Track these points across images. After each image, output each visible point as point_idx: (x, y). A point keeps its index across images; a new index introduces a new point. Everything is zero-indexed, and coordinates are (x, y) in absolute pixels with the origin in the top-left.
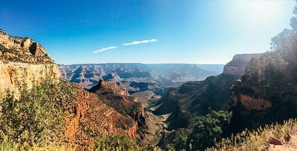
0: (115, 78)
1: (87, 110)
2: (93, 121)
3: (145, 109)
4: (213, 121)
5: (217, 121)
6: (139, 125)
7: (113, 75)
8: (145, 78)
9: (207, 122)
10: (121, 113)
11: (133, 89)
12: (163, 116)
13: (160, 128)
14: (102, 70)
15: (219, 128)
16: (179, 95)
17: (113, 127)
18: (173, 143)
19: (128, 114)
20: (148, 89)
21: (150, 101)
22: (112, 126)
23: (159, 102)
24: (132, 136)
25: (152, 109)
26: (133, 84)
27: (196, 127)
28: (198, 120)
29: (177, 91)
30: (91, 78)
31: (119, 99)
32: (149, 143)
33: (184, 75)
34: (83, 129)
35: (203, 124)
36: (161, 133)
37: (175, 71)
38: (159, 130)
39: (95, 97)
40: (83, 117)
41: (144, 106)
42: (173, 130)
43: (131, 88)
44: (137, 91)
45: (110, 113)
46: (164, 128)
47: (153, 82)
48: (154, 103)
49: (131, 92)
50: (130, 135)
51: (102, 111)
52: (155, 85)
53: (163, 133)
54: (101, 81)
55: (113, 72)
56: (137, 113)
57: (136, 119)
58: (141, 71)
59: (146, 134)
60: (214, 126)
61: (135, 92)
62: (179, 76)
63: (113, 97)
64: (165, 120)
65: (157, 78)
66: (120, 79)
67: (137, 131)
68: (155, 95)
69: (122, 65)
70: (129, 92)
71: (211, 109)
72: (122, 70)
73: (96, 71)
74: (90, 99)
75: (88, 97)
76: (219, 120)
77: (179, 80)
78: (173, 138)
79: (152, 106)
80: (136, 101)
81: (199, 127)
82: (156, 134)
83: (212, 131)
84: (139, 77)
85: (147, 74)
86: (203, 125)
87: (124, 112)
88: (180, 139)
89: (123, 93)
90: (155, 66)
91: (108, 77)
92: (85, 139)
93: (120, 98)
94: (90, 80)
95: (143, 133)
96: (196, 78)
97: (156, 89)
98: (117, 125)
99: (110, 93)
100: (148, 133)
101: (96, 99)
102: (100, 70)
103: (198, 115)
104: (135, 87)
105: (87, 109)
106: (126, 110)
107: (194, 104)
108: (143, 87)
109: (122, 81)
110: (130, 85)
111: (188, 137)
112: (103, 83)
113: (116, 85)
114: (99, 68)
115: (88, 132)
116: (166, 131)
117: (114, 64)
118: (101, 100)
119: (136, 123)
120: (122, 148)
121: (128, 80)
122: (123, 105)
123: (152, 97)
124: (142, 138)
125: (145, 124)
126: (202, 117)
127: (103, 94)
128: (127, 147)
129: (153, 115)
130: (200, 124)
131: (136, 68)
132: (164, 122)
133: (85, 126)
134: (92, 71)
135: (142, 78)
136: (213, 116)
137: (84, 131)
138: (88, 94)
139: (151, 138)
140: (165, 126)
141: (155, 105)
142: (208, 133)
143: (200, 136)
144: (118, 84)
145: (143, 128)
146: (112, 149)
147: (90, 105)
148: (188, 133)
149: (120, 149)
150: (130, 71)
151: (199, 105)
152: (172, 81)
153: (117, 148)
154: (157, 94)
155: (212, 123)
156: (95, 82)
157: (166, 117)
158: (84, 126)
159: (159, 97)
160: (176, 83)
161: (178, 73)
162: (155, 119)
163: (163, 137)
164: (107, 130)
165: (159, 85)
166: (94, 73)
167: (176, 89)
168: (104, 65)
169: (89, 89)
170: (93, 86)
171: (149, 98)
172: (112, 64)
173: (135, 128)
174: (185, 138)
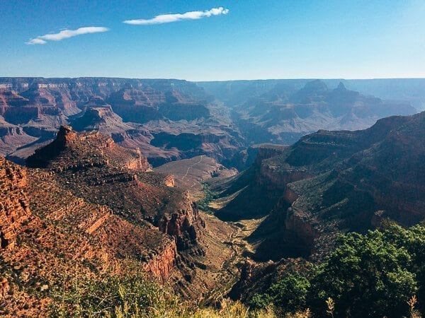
0: (109, 121)
1: (24, 224)
2: (48, 249)
3: (195, 205)
4: (390, 252)
5: (405, 253)
6: (181, 246)
7: (101, 112)
8: (194, 123)
9: (369, 252)
10: (131, 218)
11: (160, 152)
12: (242, 222)
13: (236, 255)
14: (65, 99)
15: (409, 276)
16: (289, 168)
17: (110, 259)
18: (270, 292)
19: (149, 220)
20: (202, 153)
21: (208, 183)
22: (105, 257)
23: (234, 186)
24: (163, 275)
25: (214, 205)
26: (161, 139)
27: (335, 260)
28: (341, 242)
29: (282, 157)
30: (31, 124)
31: (123, 180)
32: (205, 290)
33: (305, 112)
34: (16, 281)
35: (356, 255)
36: (238, 265)
37: (278, 102)
38: (233, 259)
39: (48, 181)
40: (11, 246)
41: (192, 197)
42: (271, 262)
43: (155, 149)
44: (174, 159)
45: (99, 222)
46: (246, 254)
47: (218, 132)
48: (219, 189)
49: (156, 162)
50: (157, 274)
51: (73, 220)
52: (221, 142)
53: (244, 268)
54: (63, 131)
55: (100, 103)
56: (175, 217)
57: (172, 232)
58: (182, 101)
59: (198, 270)
60: (391, 266)
61: (168, 161)
62: (289, 115)
63: (104, 177)
64: (247, 233)
65: (227, 121)
66: (123, 125)
67: (176, 262)
68: (221, 168)
69: (128, 84)
70: (150, 160)
71: (384, 215)
72: (126, 97)
73: (45, 101)
74: (30, 190)
75: (23, 183)
76: (410, 252)
77: (288, 128)
78: (269, 282)
79: (215, 197)
80: (170, 185)
81: (346, 260)
82: (225, 267)
83: (385, 278)
84: (177, 119)
85: (198, 111)
86: (357, 259)
87: (139, 216)
88: (290, 285)
89: (132, 165)
90: (222, 87)
91: (87, 121)
92: (26, 307)
93: (125, 178)
94: (25, 129)
95: (191, 267)
96: (342, 122)
97: (226, 152)
98: (121, 251)
99: (95, 165)
100: (203, 267)
101: (53, 185)
102: (59, 99)
103: (340, 228)
104: (169, 148)
105: (25, 218)
106: (143, 211)
107: (332, 196)
108: (189, 145)
109: (130, 132)
110: (153, 143)
111: (312, 282)
112: (72, 136)
113: (111, 142)
114: (55, 93)
115: (33, 285)
116: (251, 262)
117: (102, 80)
118: (70, 187)
119: (173, 243)
120: (133, 307)
121: (147, 128)
122: (133, 197)
123: (215, 175)
124: (188, 278)
125: (194, 243)
126: (356, 237)
127: (74, 170)
128: (145, 304)
129: (217, 220)
130: (347, 254)
131: (169, 94)
132: (246, 239)
133: (22, 269)
134: (32, 102)
135: (186, 122)
136: (389, 238)
137: (21, 285)
138: (23, 173)
139: (211, 277)
140: (249, 248)
141: (221, 196)
142: (373, 281)
143: (345, 286)
144: (118, 138)
145: (191, 254)
146: (103, 314)
147: (34, 207)
148: (312, 273)
149: (126, 310)
150: (151, 102)
151: (345, 200)
152: (270, 129)
153: (118, 309)
154: (227, 164)
155: (386, 257)
156: (43, 134)
157: (250, 225)
158: (19, 272)
159: (232, 174)
160: (282, 134)
161: (289, 106)
162: (221, 231)
163: (244, 274)
164: (93, 268)
165: (232, 142)
166: (39, 106)
167: (279, 153)
168: (71, 83)
169: (26, 156)
170: (38, 147)
171: (207, 176)
172: (97, 80)
173: (169, 254)
174: (303, 285)
